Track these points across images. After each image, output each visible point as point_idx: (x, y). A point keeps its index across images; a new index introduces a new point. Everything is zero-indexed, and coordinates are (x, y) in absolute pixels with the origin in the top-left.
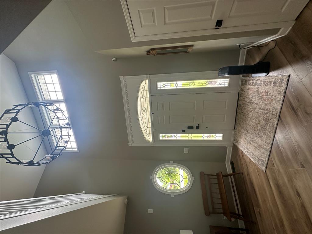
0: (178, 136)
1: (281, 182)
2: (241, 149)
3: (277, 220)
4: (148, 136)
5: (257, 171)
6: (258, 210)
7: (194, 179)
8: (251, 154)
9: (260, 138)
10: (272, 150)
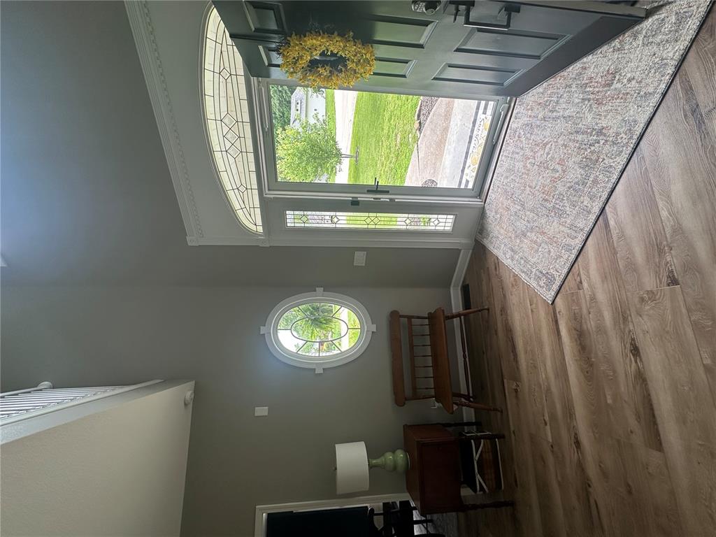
0: (340, 218)
1: (590, 324)
2: (495, 252)
3: (559, 407)
4: (251, 218)
5: (528, 302)
6: (514, 387)
7: (374, 328)
8: (523, 262)
9: (556, 220)
10: (585, 247)
